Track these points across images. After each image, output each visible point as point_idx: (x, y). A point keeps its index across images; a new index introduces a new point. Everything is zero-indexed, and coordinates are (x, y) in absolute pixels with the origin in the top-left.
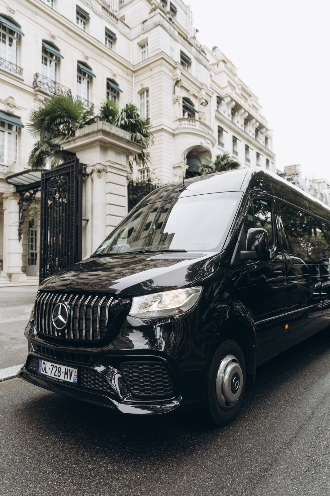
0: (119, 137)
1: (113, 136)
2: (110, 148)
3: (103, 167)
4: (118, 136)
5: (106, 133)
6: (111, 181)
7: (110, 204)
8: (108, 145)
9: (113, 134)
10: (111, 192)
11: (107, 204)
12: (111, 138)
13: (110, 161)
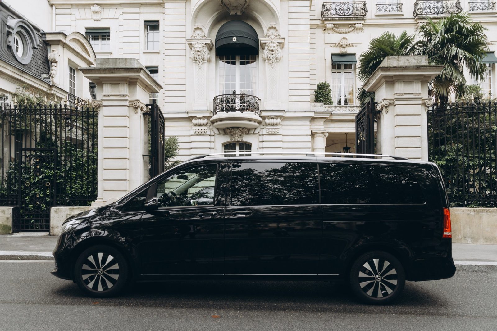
0: (403, 67)
1: (395, 68)
2: (396, 81)
3: (389, 101)
4: (401, 67)
5: (385, 69)
6: (399, 114)
7: (398, 137)
8: (394, 78)
9: (395, 67)
10: (398, 125)
11: (396, 137)
12: (393, 72)
13: (396, 94)
